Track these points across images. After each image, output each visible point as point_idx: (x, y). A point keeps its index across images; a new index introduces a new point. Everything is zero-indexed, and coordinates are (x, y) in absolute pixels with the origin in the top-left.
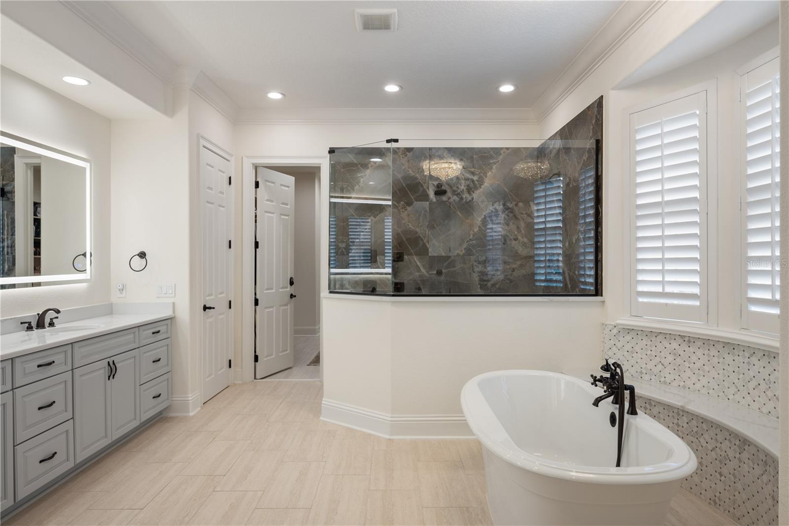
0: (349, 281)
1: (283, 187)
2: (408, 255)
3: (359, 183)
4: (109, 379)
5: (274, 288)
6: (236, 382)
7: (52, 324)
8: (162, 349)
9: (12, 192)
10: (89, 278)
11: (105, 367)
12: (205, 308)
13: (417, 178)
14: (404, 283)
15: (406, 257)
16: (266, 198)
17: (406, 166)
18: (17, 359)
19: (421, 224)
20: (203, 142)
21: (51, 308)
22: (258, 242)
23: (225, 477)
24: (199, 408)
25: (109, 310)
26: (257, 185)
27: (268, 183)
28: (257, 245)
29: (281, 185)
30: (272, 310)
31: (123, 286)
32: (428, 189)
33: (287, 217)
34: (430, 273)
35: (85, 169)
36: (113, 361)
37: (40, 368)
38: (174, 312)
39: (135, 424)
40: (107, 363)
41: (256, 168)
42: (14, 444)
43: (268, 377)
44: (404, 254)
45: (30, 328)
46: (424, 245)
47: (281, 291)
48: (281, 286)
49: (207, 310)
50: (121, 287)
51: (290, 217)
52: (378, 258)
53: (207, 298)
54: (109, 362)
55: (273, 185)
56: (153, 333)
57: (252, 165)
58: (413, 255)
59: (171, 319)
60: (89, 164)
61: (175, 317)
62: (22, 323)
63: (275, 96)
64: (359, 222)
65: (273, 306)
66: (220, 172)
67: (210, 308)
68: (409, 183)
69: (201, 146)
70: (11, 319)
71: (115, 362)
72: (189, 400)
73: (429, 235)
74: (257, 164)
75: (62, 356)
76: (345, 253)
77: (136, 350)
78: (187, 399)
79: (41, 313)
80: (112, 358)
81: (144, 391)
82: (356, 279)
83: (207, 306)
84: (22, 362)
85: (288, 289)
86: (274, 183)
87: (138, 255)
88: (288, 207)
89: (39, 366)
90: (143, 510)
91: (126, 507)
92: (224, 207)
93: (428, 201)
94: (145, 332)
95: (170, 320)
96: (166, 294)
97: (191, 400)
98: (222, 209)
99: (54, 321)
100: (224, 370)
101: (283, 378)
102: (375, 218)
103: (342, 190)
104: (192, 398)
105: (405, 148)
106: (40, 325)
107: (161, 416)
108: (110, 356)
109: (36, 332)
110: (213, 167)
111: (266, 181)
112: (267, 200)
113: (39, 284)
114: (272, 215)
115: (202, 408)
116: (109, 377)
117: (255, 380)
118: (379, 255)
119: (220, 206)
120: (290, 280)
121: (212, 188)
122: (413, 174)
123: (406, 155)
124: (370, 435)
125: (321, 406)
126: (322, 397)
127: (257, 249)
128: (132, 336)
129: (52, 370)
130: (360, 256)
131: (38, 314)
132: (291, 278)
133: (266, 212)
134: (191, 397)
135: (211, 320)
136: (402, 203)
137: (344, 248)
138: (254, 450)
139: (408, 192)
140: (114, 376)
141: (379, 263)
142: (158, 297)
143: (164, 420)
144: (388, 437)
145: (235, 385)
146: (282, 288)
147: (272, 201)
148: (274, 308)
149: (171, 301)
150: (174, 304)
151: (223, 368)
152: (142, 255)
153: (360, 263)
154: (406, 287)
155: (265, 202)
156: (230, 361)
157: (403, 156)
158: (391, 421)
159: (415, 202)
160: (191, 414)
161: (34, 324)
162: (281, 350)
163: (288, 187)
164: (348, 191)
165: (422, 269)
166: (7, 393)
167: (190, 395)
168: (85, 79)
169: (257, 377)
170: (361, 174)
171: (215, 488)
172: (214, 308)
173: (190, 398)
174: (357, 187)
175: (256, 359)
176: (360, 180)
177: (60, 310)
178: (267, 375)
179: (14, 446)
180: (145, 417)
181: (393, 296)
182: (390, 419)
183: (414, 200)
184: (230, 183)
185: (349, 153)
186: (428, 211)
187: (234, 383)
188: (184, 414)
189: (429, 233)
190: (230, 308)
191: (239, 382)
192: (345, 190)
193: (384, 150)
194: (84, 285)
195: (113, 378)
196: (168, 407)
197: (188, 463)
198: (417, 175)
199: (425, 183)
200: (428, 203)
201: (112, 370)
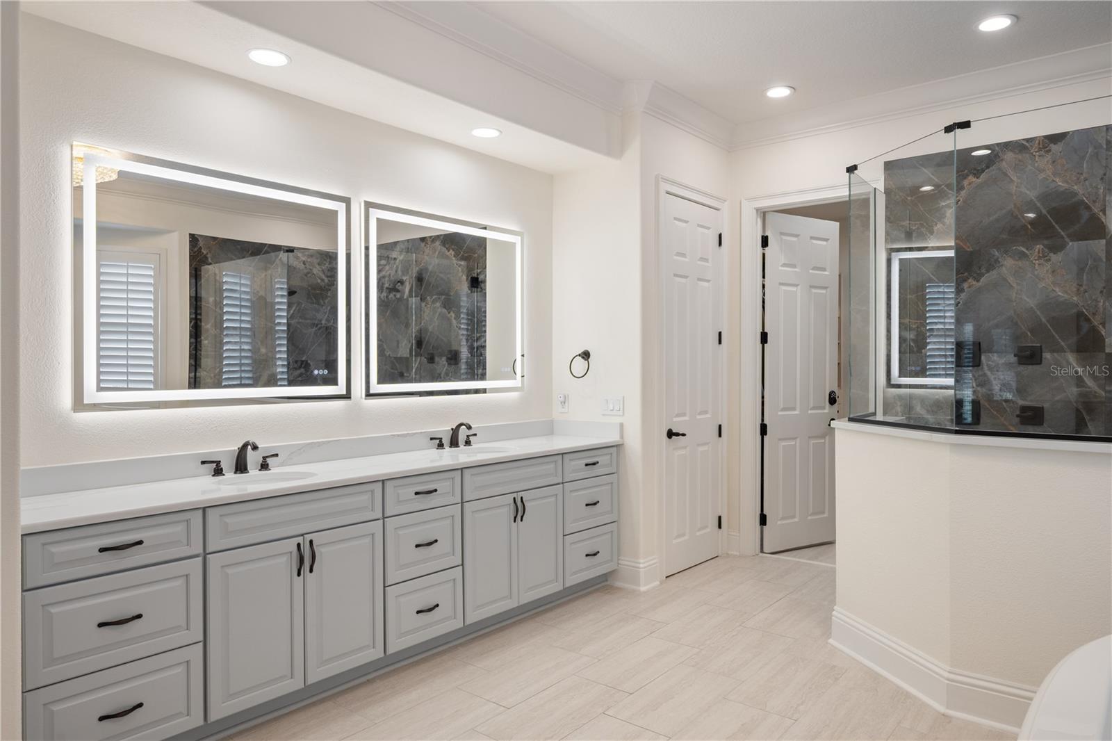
0: (922, 400)
1: (815, 242)
2: (1053, 351)
3: (944, 218)
4: (515, 521)
5: (798, 409)
6: (729, 553)
7: (468, 443)
8: (603, 488)
9: (484, 282)
10: (520, 385)
11: (509, 505)
12: (671, 434)
13: (1075, 194)
14: (1043, 408)
15: (1047, 356)
16: (783, 261)
17: (1049, 173)
18: (388, 482)
19: (1084, 287)
20: (665, 187)
21: (465, 422)
22: (767, 333)
23: (631, 696)
24: (658, 583)
25: (549, 429)
26: (765, 242)
27: (785, 238)
28: (764, 338)
29: (812, 238)
30: (793, 443)
31: (565, 398)
32: (1105, 214)
33: (824, 291)
34: (1107, 388)
35: (514, 244)
36: (522, 498)
37: (417, 496)
38: (622, 437)
39: (556, 587)
40: (513, 500)
41: (763, 214)
42: (384, 584)
43: (783, 554)
44: (1044, 350)
45: (441, 445)
46: (1094, 330)
47: (811, 414)
48: (811, 405)
49: (673, 437)
50: (562, 399)
51: (828, 290)
52: (983, 358)
53: (675, 419)
54: (514, 498)
55: (794, 239)
56: (587, 465)
57: (755, 211)
58: (1065, 352)
59: (618, 447)
60: (520, 238)
61: (623, 444)
62: (431, 439)
63: (779, 92)
64: (944, 292)
65: (796, 438)
66: (700, 230)
67: (677, 434)
68: (1054, 205)
69: (662, 193)
70: (421, 433)
71: (524, 500)
72: (639, 568)
73: (1104, 309)
74: (765, 208)
75: (448, 483)
76: (915, 349)
77: (558, 486)
78: (638, 565)
79: (454, 428)
80: (521, 494)
81: (571, 544)
82: (937, 397)
83: (674, 431)
84: (395, 487)
85: (826, 411)
86: (797, 236)
87: (579, 355)
88: (826, 273)
89: (417, 493)
90: (509, 710)
91: (494, 700)
92: (708, 281)
93: (1104, 238)
94: (573, 463)
95: (615, 448)
96: (613, 410)
97: (642, 568)
98: (706, 284)
99: (471, 438)
100: (708, 530)
101: (809, 559)
102: (978, 281)
103: (909, 236)
104: (646, 565)
105: (1046, 137)
106: (454, 443)
107: (606, 583)
108: (517, 490)
109: (447, 450)
110: (686, 222)
111: (782, 234)
112: (784, 265)
113: (484, 391)
114: (794, 289)
115: (661, 583)
116: (515, 518)
117: (761, 554)
118: (985, 352)
119: (699, 280)
120: (830, 395)
121: (685, 254)
122: (1065, 186)
123: (1050, 151)
124: (908, 695)
125: (831, 619)
126: (833, 602)
127: (765, 345)
128: (552, 466)
129: (433, 500)
130: (945, 356)
131: (452, 429)
132: (832, 393)
133: (781, 284)
134: (643, 563)
135: (683, 452)
136: (1039, 247)
137: (913, 340)
138: (693, 666)
139: (1054, 224)
140: (522, 517)
141: (986, 368)
142: (604, 415)
143: (607, 589)
144: (942, 709)
145: (728, 556)
146: (813, 408)
147: (794, 266)
148: (798, 440)
149: (618, 420)
150: (622, 425)
151: (706, 527)
152: (586, 355)
153: (944, 369)
154: (1046, 416)
155: (780, 268)
156: (720, 518)
157: (1042, 153)
158: (948, 680)
159: (1071, 244)
160: (643, 589)
161: (446, 441)
162: (811, 511)
163: (826, 240)
164: (922, 237)
165: (1088, 383)
166: (378, 521)
167: (642, 561)
168: (494, 129)
169: (765, 550)
170: (948, 202)
171: (609, 708)
172: (684, 435)
173: (641, 566)
174: (939, 226)
175: (763, 520)
176: (945, 211)
177: (472, 426)
178: (782, 549)
179: (384, 587)
180: (572, 580)
181: (957, 432)
182: (946, 675)
183: (1067, 240)
184: (720, 244)
185: (922, 165)
186: (1104, 260)
187: (727, 554)
188: (634, 587)
189: (1107, 304)
190: (720, 436)
191: (735, 553)
192: (914, 235)
193: (997, 148)
194: (514, 395)
195: (522, 520)
196: (613, 571)
197: (597, 660)
198: (1076, 187)
199: (1094, 202)
200: (1103, 242)
201: (519, 511)
